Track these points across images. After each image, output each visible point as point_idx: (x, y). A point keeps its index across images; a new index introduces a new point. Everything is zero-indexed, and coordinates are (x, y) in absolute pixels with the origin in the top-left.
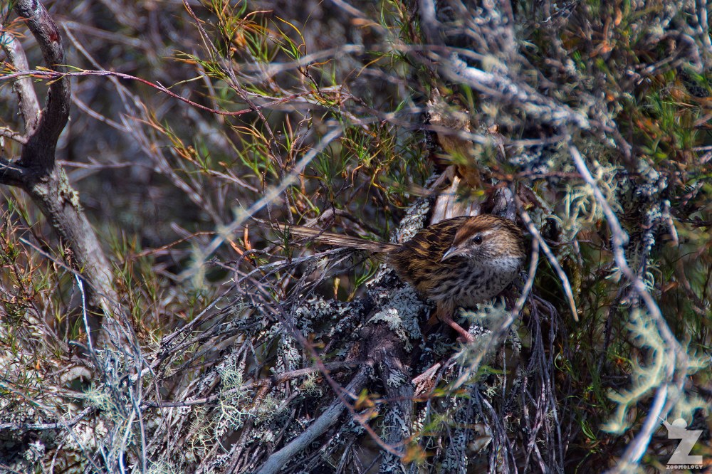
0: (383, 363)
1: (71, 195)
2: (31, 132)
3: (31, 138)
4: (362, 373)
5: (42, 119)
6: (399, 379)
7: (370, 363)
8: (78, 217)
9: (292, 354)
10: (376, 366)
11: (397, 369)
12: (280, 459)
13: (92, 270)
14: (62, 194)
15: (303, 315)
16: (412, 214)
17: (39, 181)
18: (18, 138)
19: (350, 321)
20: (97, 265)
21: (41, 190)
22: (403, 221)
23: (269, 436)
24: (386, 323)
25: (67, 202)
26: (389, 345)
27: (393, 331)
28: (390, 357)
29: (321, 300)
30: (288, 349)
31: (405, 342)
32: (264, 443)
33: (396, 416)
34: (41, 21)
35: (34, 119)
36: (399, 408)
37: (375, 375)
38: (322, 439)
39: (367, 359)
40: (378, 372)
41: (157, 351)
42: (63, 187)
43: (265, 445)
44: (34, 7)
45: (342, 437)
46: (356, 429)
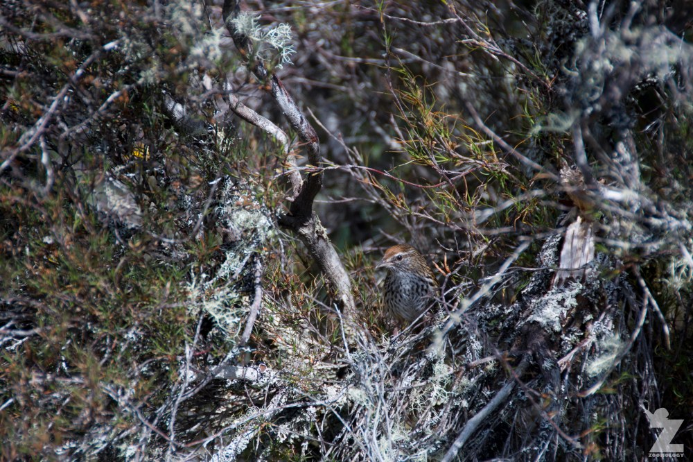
0: (539, 353)
1: (323, 232)
2: (297, 194)
3: (297, 198)
4: (525, 360)
5: (303, 186)
6: (550, 364)
7: (530, 352)
8: (327, 245)
9: (477, 346)
10: (534, 355)
11: (548, 357)
12: (474, 423)
13: (337, 279)
14: (317, 232)
15: (481, 318)
16: (550, 242)
17: (303, 226)
18: (289, 198)
19: (513, 319)
20: (339, 275)
21: (305, 231)
22: (544, 247)
23: (465, 404)
24: (538, 323)
25: (320, 237)
26: (542, 339)
27: (543, 328)
28: (543, 349)
29: (493, 306)
30: (473, 342)
31: (551, 335)
32: (462, 408)
33: (550, 391)
34: (306, 131)
35: (298, 186)
36: (552, 385)
37: (533, 361)
38: (501, 406)
39: (527, 349)
40: (535, 359)
41: (386, 348)
42: (317, 228)
43: (463, 410)
44: (302, 123)
45: (513, 404)
46: (523, 398)
